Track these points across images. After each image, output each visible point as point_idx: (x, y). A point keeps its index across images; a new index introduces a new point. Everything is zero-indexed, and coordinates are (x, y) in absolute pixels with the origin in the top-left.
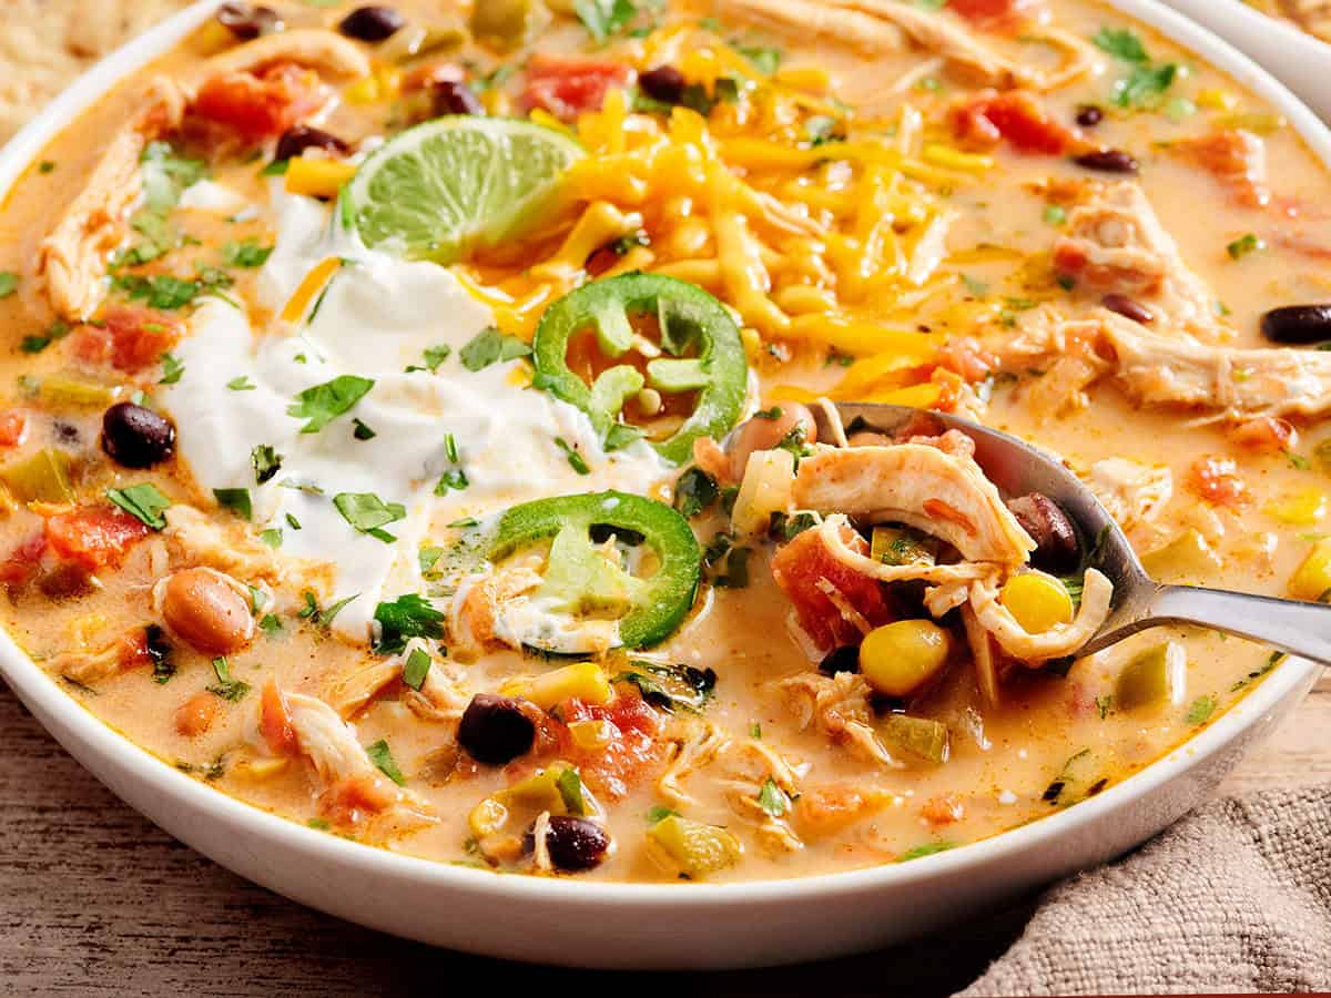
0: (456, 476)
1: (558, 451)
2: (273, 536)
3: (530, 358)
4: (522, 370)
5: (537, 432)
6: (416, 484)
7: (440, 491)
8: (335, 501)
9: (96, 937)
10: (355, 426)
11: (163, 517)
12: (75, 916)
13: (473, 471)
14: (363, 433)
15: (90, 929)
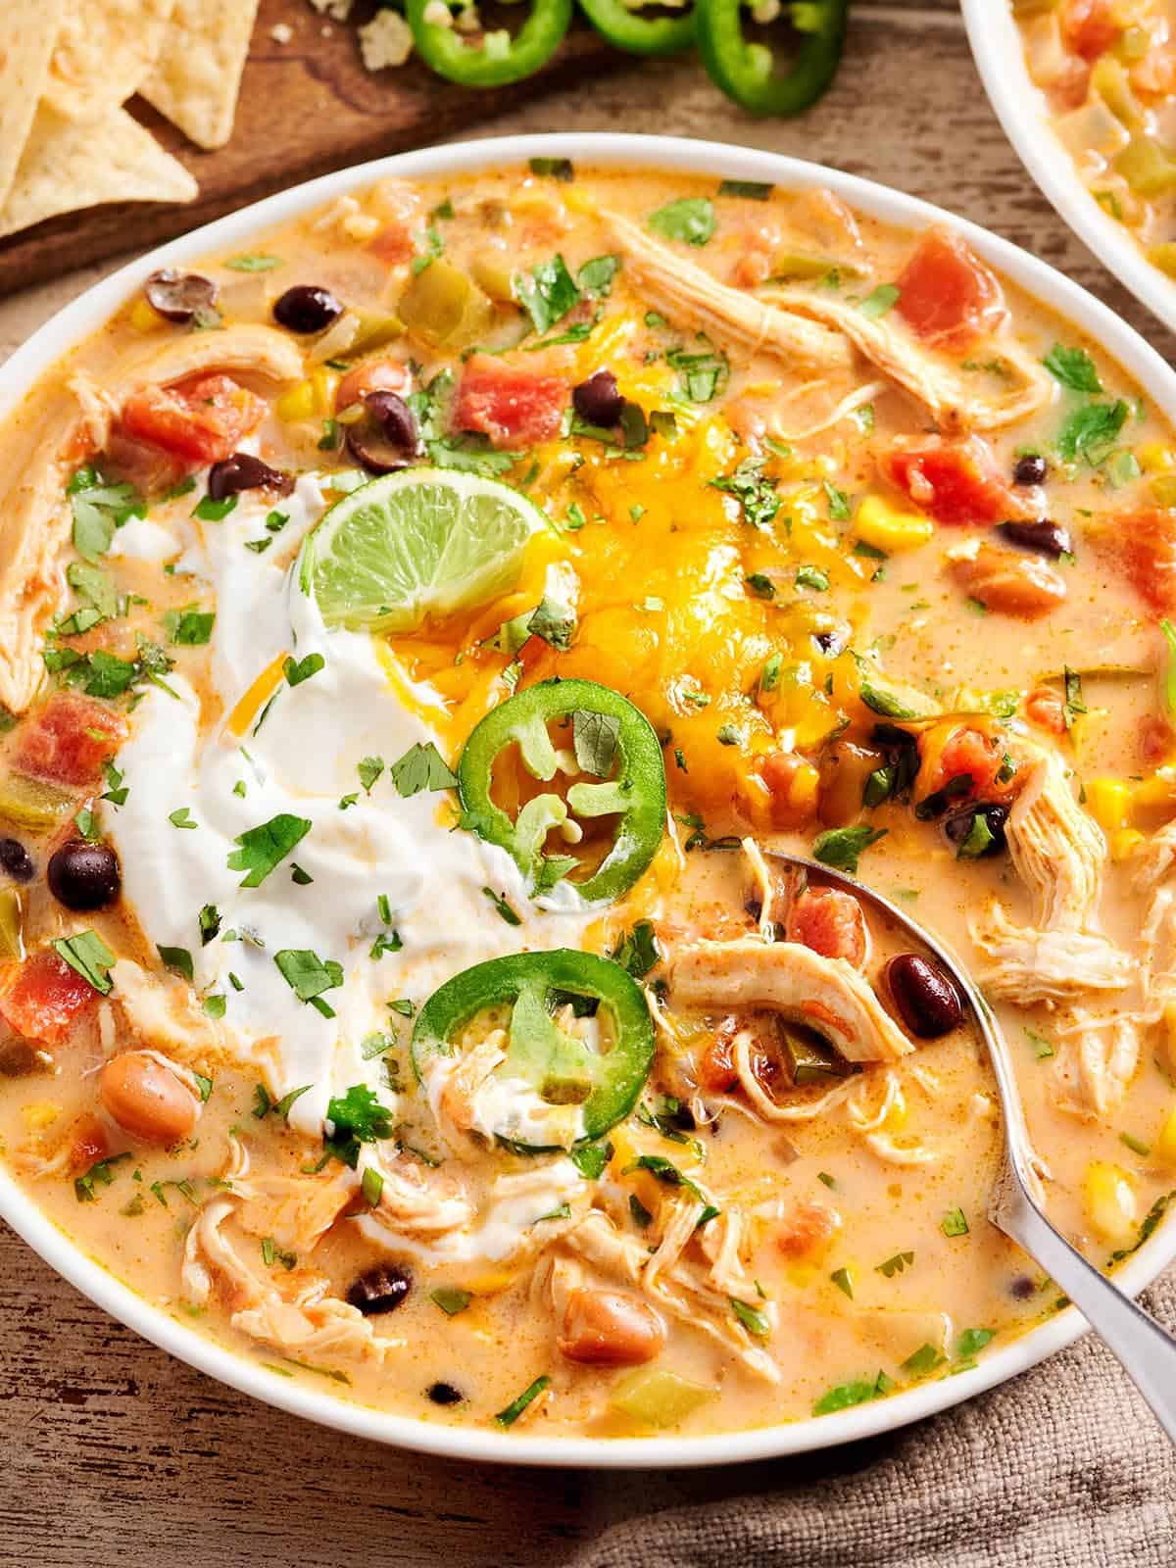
0: (390, 937)
1: (487, 902)
2: (217, 1003)
3: (456, 789)
4: (446, 803)
5: (465, 881)
6: (353, 941)
7: (376, 953)
8: (276, 959)
9: (37, 1321)
10: (293, 870)
11: (108, 978)
12: (17, 1294)
13: (407, 932)
14: (300, 877)
15: (30, 1312)
